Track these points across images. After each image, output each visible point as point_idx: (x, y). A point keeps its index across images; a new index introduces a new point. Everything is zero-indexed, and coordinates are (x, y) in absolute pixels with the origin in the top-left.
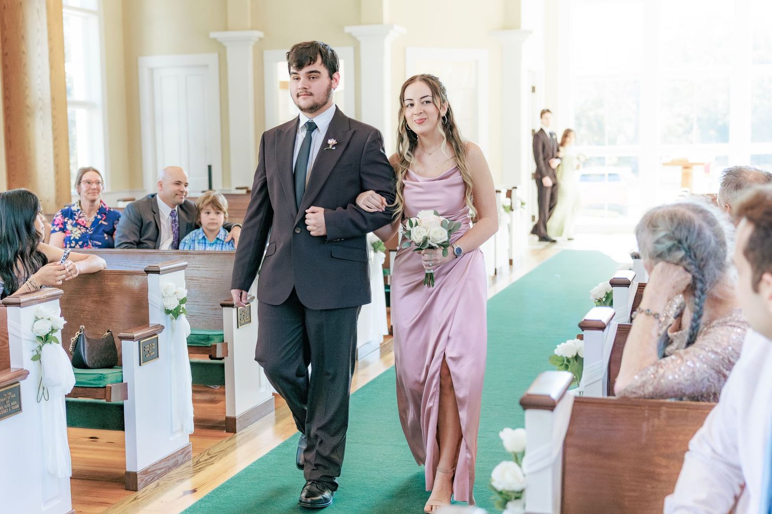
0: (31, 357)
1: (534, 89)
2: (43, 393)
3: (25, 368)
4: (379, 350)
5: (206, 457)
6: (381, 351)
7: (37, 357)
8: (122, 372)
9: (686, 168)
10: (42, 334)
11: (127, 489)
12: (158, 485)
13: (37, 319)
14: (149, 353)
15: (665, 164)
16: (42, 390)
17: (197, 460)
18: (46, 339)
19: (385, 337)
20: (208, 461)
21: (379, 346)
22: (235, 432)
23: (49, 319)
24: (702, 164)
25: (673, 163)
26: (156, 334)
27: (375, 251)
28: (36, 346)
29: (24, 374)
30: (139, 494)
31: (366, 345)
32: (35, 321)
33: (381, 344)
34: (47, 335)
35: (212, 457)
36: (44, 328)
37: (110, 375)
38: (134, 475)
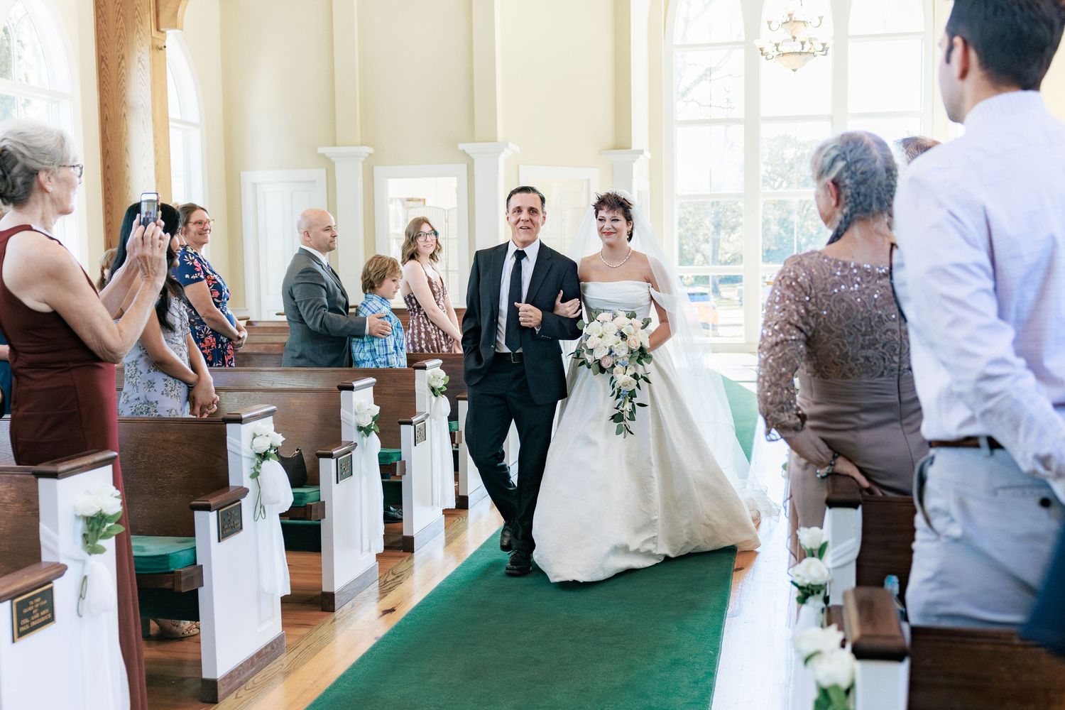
0: (250, 475)
2: (260, 512)
3: (245, 486)
5: (393, 577)
7: (255, 475)
8: (319, 491)
10: (262, 451)
11: (323, 610)
12: (353, 605)
13: (255, 436)
14: (345, 471)
16: (260, 508)
17: (384, 580)
18: (264, 456)
20: (396, 580)
22: (413, 552)
23: (267, 436)
26: (350, 452)
28: (254, 465)
29: (244, 492)
30: (337, 614)
32: (254, 438)
34: (265, 453)
35: (398, 577)
36: (262, 445)
37: (310, 494)
38: (331, 596)
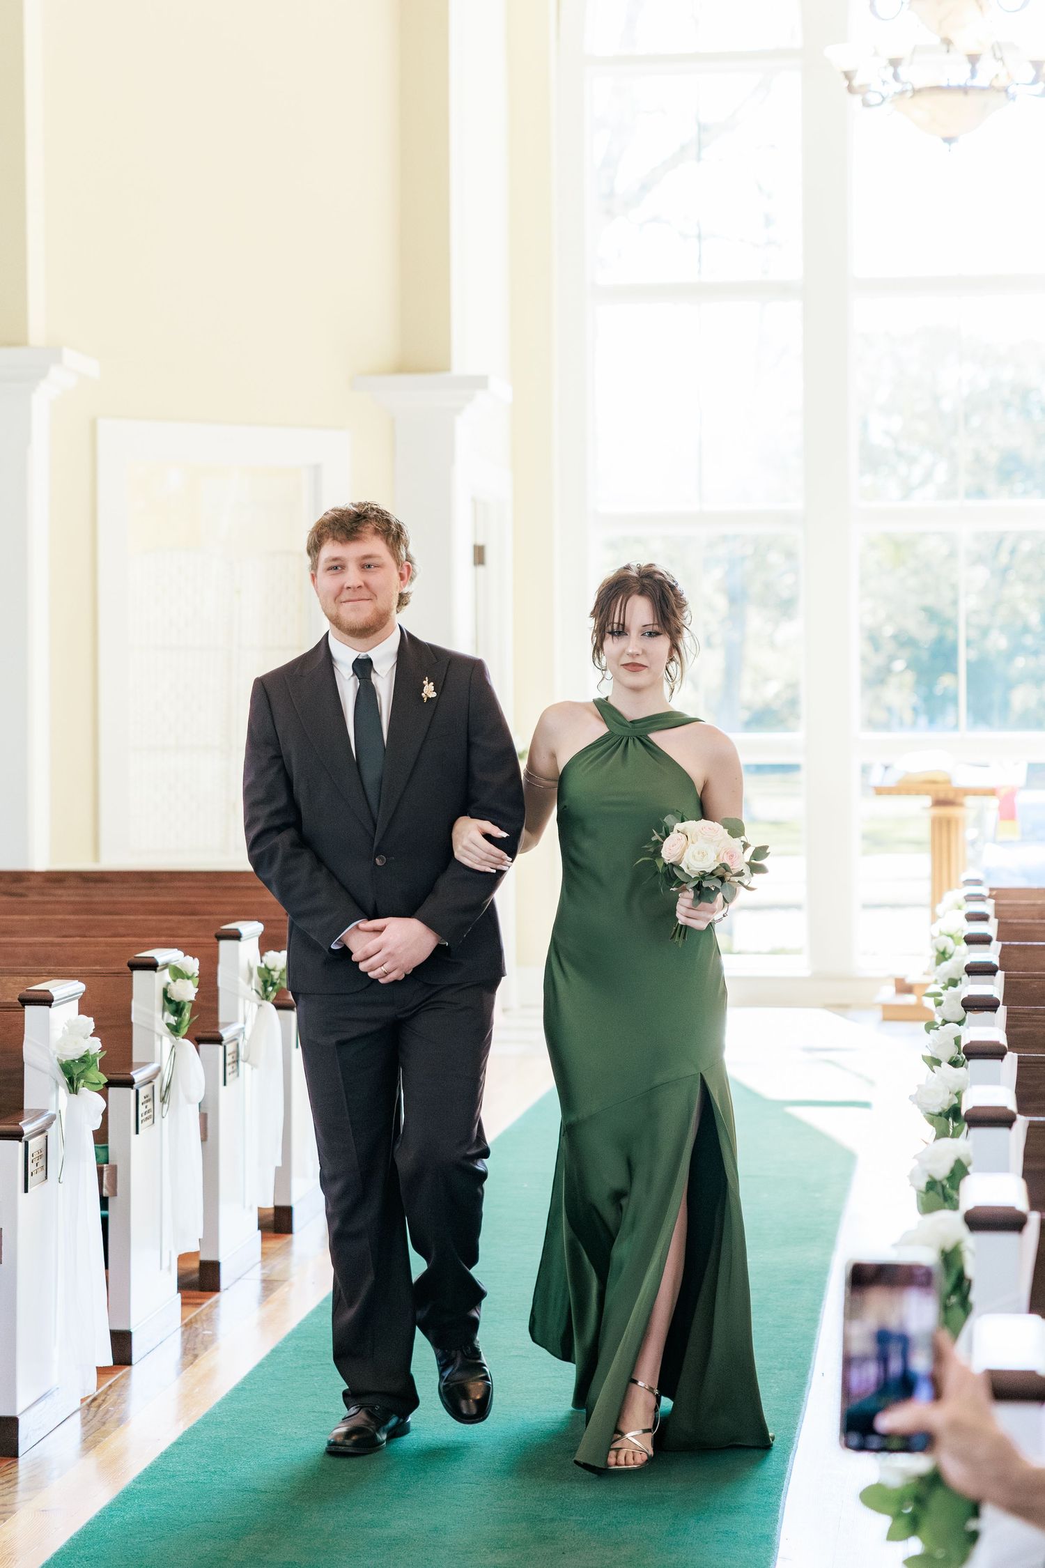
1: (479, 555)
4: (78, 1417)
6: (85, 1423)
9: (939, 803)
15: (880, 791)
19: (101, 1371)
21: (78, 1405)
24: (992, 792)
25: (905, 788)
27: (72, 1086)
31: (41, 1404)
33: (83, 1400)
